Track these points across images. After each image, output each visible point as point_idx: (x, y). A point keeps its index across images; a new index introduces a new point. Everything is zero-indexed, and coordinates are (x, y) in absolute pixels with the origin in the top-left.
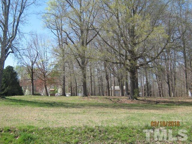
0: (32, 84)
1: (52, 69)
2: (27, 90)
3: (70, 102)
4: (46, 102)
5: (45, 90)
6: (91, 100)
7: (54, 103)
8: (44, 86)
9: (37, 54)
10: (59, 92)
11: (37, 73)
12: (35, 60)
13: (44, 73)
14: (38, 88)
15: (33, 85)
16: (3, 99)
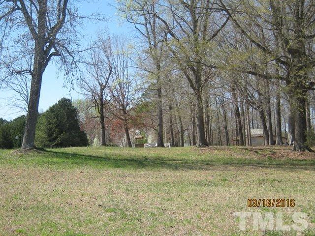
0: (101, 126)
1: (138, 99)
2: (95, 140)
3: (179, 158)
4: (128, 157)
5: (126, 138)
6: (216, 152)
7: (146, 159)
8: (123, 129)
9: (111, 71)
10: (149, 142)
11: (111, 107)
12: (107, 82)
13: (123, 106)
14: (113, 133)
15: (103, 128)
16: (39, 153)
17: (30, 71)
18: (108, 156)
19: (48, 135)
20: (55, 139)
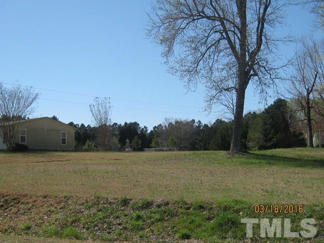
0: (308, 128)
9: (316, 75)
16: (244, 155)
17: (235, 88)
18: (301, 157)
19: (265, 136)
20: (270, 140)
